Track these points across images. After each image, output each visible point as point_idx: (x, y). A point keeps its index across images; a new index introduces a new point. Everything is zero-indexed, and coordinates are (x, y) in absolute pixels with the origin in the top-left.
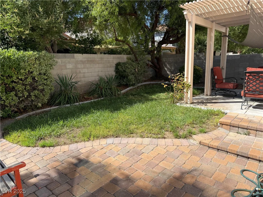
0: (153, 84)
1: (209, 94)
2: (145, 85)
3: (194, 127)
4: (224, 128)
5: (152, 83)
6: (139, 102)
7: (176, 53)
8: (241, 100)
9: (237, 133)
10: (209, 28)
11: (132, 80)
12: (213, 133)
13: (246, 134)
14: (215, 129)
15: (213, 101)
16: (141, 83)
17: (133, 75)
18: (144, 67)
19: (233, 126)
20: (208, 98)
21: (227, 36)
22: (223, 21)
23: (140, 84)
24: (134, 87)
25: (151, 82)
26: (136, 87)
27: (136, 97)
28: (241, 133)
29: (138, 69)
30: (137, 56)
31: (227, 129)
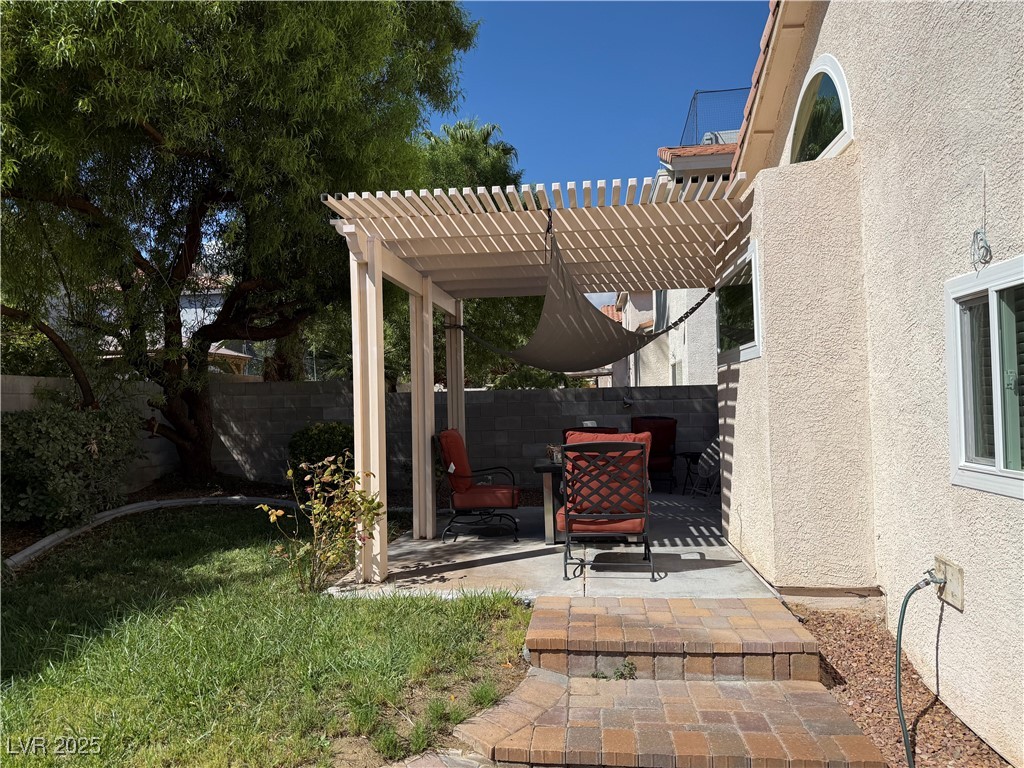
0: (175, 510)
1: (430, 535)
2: (132, 515)
3: (445, 689)
4: (549, 668)
5: (166, 503)
6: (143, 609)
7: (266, 376)
8: (542, 546)
9: (594, 676)
10: (416, 294)
11: (66, 496)
12: (524, 696)
13: (622, 676)
14: (520, 677)
15: (458, 561)
16: (115, 511)
17: (76, 471)
18: (133, 434)
19: (579, 653)
20: (432, 551)
21: (460, 327)
22: (455, 277)
23: (107, 513)
24: (76, 533)
25: (162, 503)
26: (84, 529)
27: (108, 584)
28: (607, 673)
29: (99, 444)
30: (92, 384)
31: (557, 670)
